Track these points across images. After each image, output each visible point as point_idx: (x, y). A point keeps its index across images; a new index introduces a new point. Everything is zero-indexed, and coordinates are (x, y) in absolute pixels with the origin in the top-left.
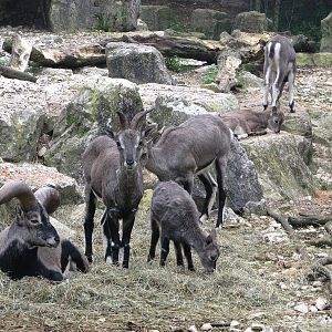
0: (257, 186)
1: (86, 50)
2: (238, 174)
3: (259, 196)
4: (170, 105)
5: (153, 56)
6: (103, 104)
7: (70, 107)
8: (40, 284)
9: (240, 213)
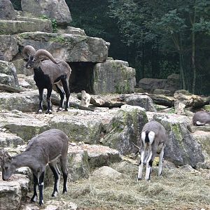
0: (202, 156)
1: (114, 100)
2: (193, 150)
3: (203, 160)
4: (160, 118)
5: (148, 99)
6: (129, 117)
7: (114, 119)
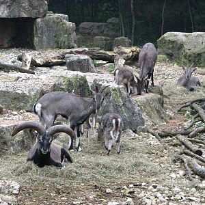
0: (142, 119)
1: (54, 58)
2: (133, 114)
3: (143, 124)
4: (100, 83)
5: (88, 60)
6: (70, 83)
7: (55, 85)
8: (53, 169)
9: (135, 132)
